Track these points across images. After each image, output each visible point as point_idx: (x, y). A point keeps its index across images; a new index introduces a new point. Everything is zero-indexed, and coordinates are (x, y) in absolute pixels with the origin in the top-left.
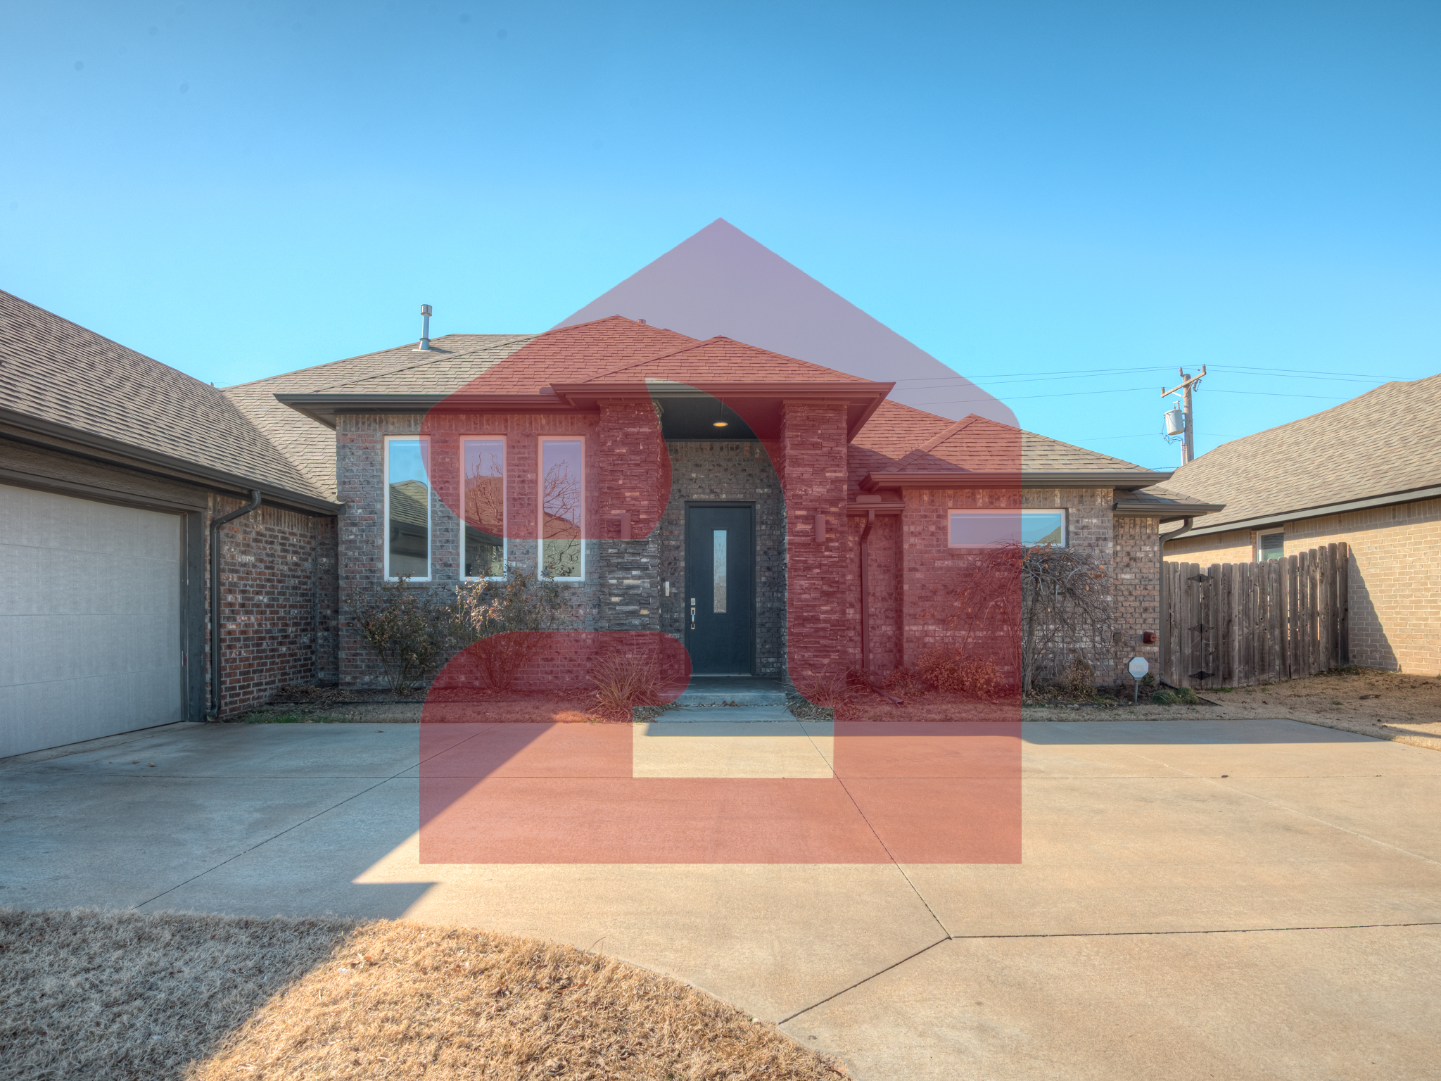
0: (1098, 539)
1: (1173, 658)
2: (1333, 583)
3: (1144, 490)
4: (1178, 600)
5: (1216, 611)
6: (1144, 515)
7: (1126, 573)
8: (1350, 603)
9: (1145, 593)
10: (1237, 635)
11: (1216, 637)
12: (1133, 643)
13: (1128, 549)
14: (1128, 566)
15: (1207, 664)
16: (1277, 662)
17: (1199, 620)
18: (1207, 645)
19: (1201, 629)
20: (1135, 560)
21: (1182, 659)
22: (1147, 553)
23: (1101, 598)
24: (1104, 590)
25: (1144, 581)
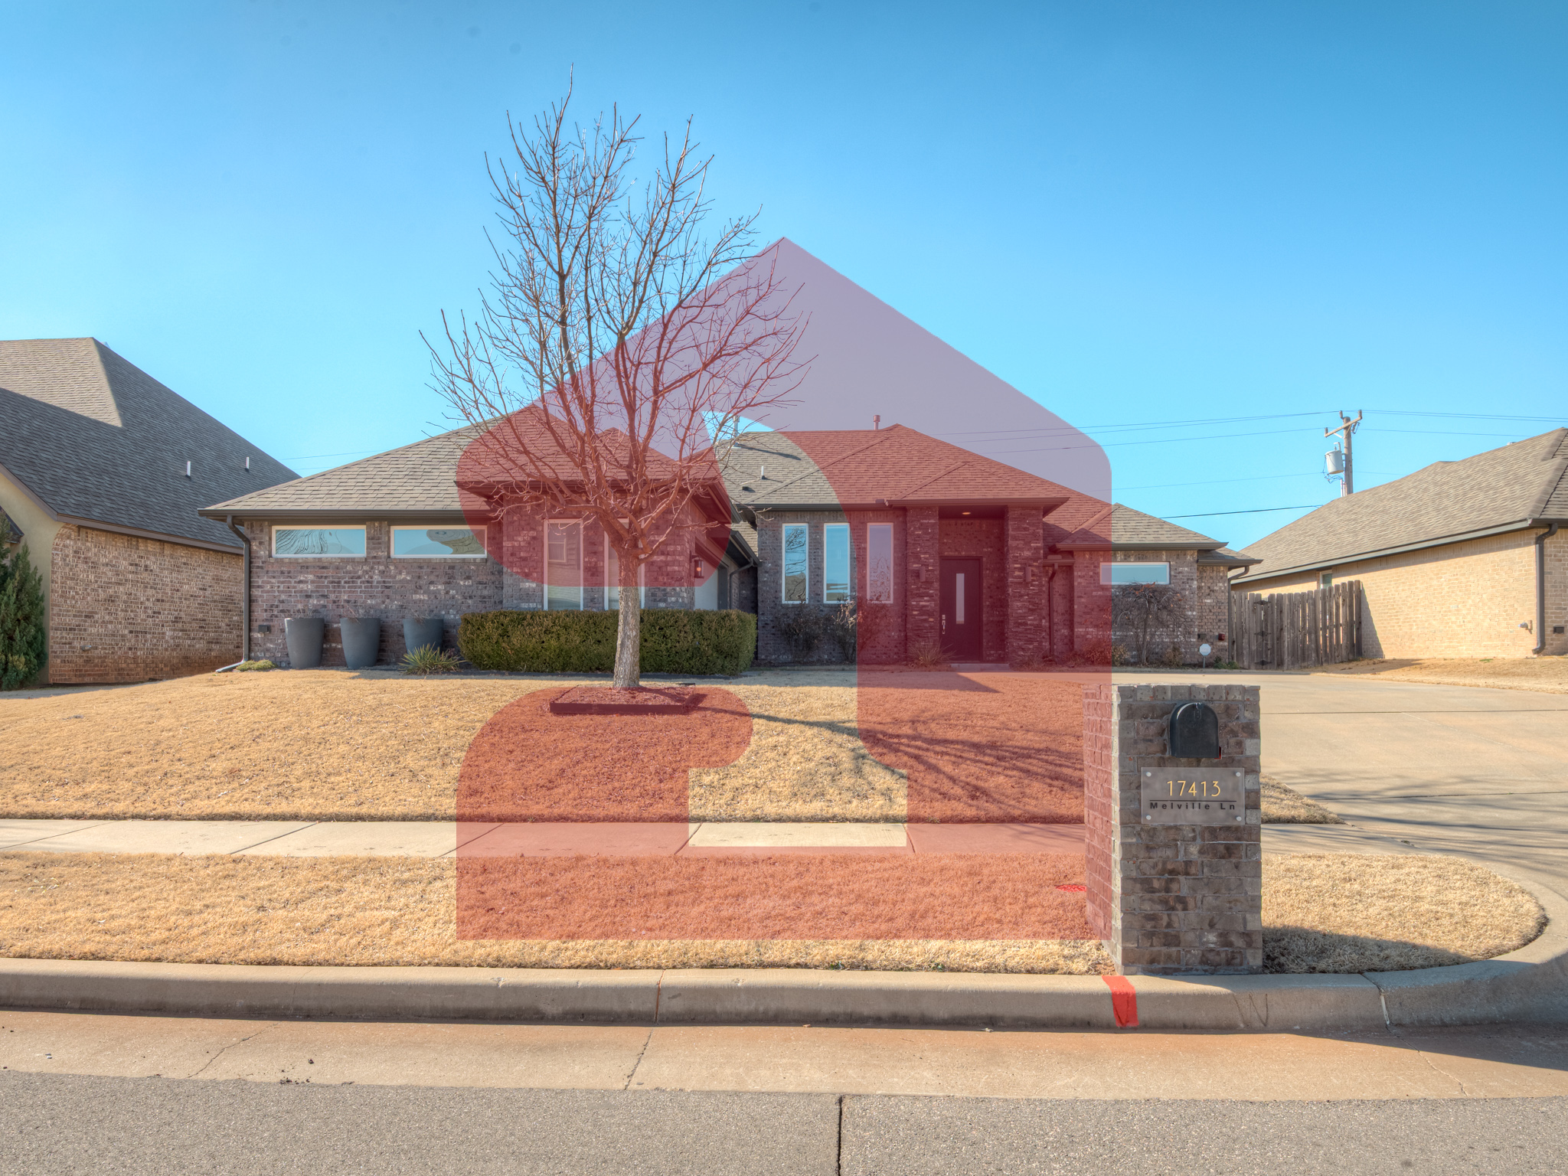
0: (1188, 579)
1: (1244, 652)
2: (1351, 606)
3: (1218, 551)
4: (1247, 616)
5: (1272, 624)
6: (1219, 565)
7: (1207, 599)
8: (1363, 618)
9: (1220, 610)
10: (1287, 636)
11: (1273, 639)
12: (1211, 640)
13: (1209, 585)
14: (1209, 594)
15: (1267, 656)
16: (1313, 655)
17: (1262, 628)
18: (1267, 644)
19: (1263, 634)
20: (1213, 591)
21: (1250, 653)
22: (1220, 587)
23: (1190, 613)
24: (1191, 609)
25: (1219, 603)
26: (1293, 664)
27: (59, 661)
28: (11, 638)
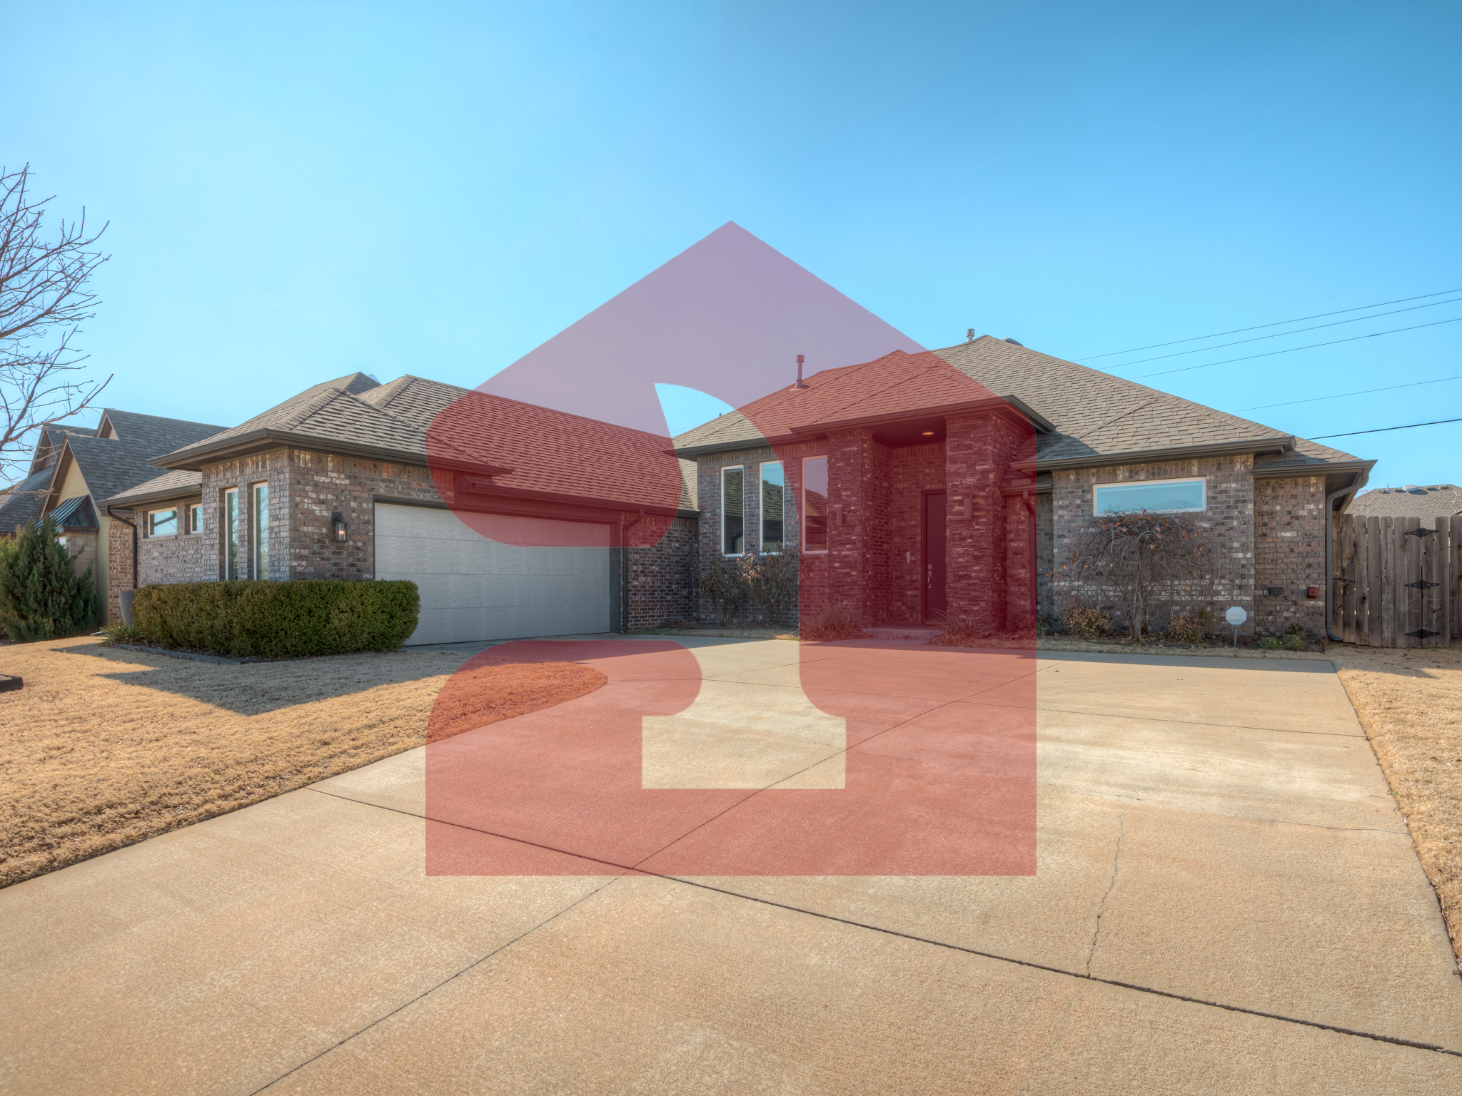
0: (1237, 502)
1: (1384, 615)
4: (1390, 556)
5: (1441, 567)
7: (1286, 531)
9: (1309, 549)
11: (1442, 594)
12: (1294, 598)
13: (1289, 508)
14: (1289, 524)
15: (1430, 622)
17: (1419, 574)
18: (1430, 602)
19: (1422, 585)
20: (1297, 518)
21: (1397, 618)
22: (1310, 511)
23: (1240, 555)
24: (1244, 548)
25: (1308, 538)
28: (46, 605)
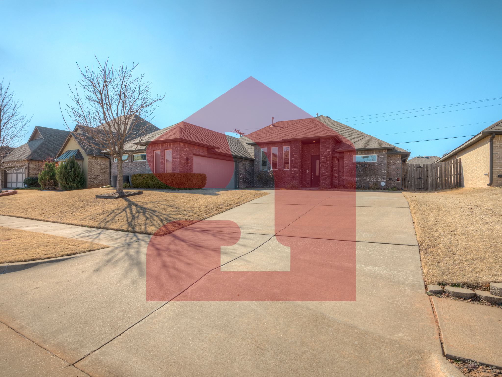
0: (383, 160)
1: (412, 185)
4: (414, 172)
5: (424, 175)
6: (397, 155)
9: (398, 170)
10: (430, 179)
11: (424, 180)
12: (394, 181)
13: (394, 162)
14: (394, 165)
15: (422, 186)
16: (441, 186)
17: (419, 176)
18: (422, 182)
19: (420, 178)
20: (395, 164)
21: (415, 185)
22: (398, 162)
24: (384, 170)
25: (397, 168)
26: (432, 189)
27: (90, 185)
28: (74, 180)
